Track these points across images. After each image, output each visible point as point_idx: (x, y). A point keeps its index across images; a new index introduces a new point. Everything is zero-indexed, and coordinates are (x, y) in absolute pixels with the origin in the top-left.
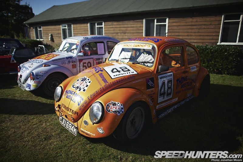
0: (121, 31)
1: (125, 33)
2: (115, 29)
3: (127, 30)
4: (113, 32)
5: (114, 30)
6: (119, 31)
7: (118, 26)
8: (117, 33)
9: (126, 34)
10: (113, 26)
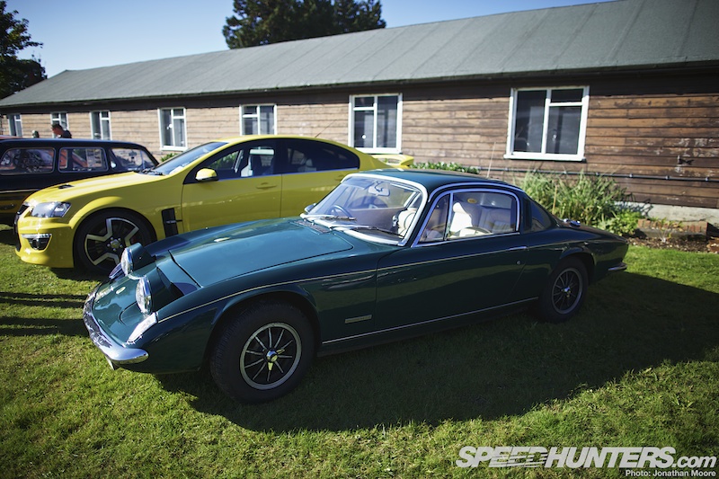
0: (133, 130)
1: (138, 132)
2: (126, 125)
3: (139, 127)
4: (122, 130)
5: (124, 127)
6: (129, 130)
7: (128, 120)
8: (128, 133)
9: (140, 135)
10: (123, 120)
